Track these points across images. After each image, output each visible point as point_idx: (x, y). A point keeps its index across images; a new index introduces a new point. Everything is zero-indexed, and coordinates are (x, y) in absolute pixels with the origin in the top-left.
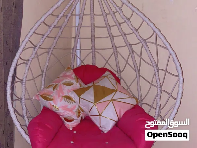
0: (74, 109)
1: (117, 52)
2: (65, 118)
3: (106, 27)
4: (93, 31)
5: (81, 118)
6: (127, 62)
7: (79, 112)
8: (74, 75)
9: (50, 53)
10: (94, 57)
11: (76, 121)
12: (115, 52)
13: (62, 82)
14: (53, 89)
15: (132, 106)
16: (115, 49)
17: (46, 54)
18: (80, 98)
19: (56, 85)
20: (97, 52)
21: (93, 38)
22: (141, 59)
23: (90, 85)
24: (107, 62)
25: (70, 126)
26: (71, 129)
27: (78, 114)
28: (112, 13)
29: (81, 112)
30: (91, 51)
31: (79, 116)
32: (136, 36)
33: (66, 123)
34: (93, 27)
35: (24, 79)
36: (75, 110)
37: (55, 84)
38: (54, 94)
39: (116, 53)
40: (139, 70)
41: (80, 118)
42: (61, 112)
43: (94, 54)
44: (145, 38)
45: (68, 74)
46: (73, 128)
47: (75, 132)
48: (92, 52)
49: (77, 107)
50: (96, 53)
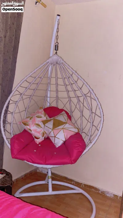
1: (71, 100)
2: (35, 137)
3: (64, 85)
4: (57, 87)
5: (45, 137)
6: (76, 107)
8: (43, 112)
9: (31, 98)
11: (41, 139)
14: (30, 119)
15: (75, 133)
16: (69, 98)
17: (29, 99)
18: (44, 125)
21: (57, 91)
22: (83, 105)
23: (52, 118)
24: (65, 106)
25: (38, 141)
26: (38, 143)
28: (67, 77)
29: (45, 134)
30: (56, 98)
31: (43, 136)
32: (80, 92)
33: (36, 140)
34: (57, 85)
35: (14, 112)
36: (41, 133)
37: (31, 116)
38: (30, 122)
40: (82, 112)
42: (33, 132)
43: (57, 101)
44: (85, 94)
45: (40, 111)
47: (40, 145)
49: (43, 131)
50: (59, 100)
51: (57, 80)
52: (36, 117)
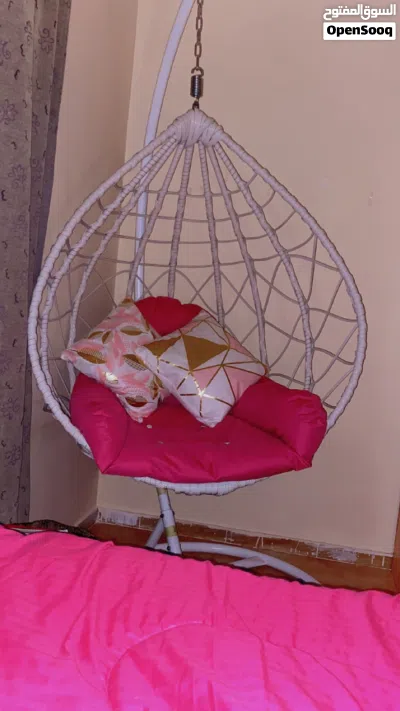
0: (145, 381)
1: (221, 273)
2: (127, 399)
3: (208, 221)
4: (178, 228)
5: (159, 400)
6: (239, 296)
7: (155, 389)
8: (139, 316)
9: (91, 267)
10: (172, 281)
11: (150, 406)
12: (217, 274)
13: (118, 328)
14: (104, 340)
15: (258, 378)
16: (216, 267)
18: (158, 359)
19: (108, 334)
20: (180, 273)
21: (175, 242)
22: (272, 288)
23: (176, 334)
24: (198, 293)
25: (138, 414)
26: (141, 421)
27: (153, 391)
29: (160, 388)
30: (168, 268)
31: (156, 396)
32: (272, 242)
33: (131, 409)
34: (179, 220)
35: (45, 317)
36: (148, 384)
37: (104, 331)
38: (106, 350)
39: (218, 276)
40: (263, 312)
41: (156, 401)
42: (122, 386)
43: (172, 276)
45: (127, 311)
46: (144, 418)
47: (149, 427)
48: (170, 271)
49: (151, 378)
50: (177, 274)
51: (182, 202)
52: (123, 331)
